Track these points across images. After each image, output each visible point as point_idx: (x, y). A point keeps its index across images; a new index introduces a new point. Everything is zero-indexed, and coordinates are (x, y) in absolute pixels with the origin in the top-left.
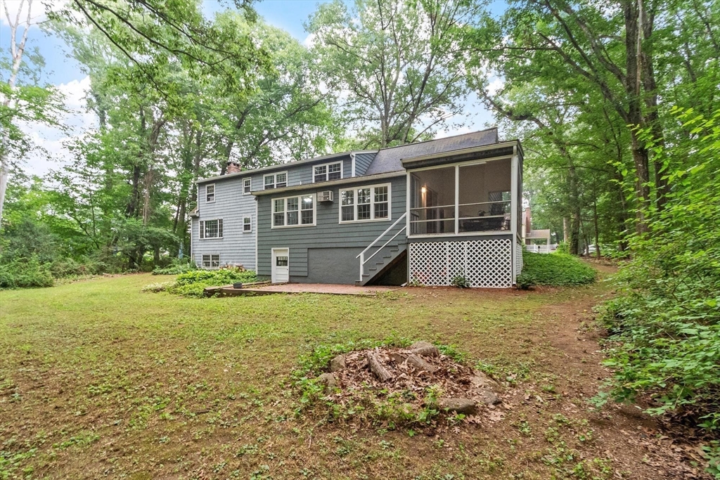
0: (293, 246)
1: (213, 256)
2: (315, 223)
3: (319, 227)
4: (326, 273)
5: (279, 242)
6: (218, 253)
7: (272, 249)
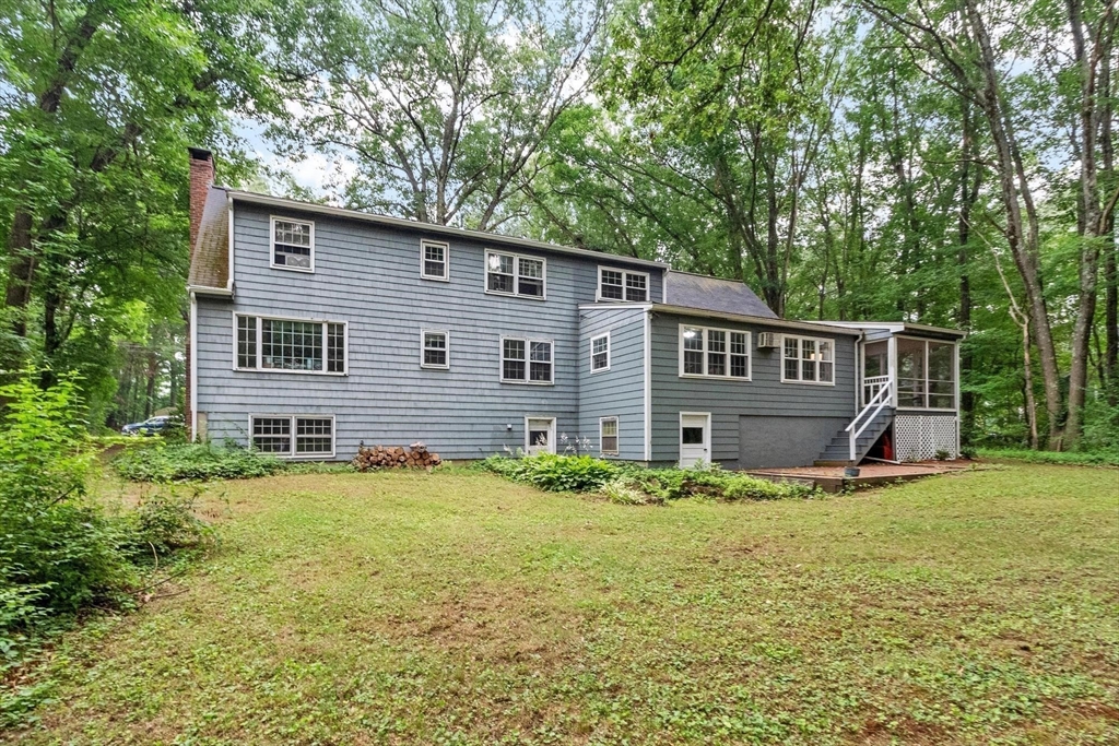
0: (717, 411)
1: (300, 422)
2: (749, 377)
3: (756, 383)
4: (763, 453)
5: (691, 402)
6: (323, 414)
7: (681, 413)
